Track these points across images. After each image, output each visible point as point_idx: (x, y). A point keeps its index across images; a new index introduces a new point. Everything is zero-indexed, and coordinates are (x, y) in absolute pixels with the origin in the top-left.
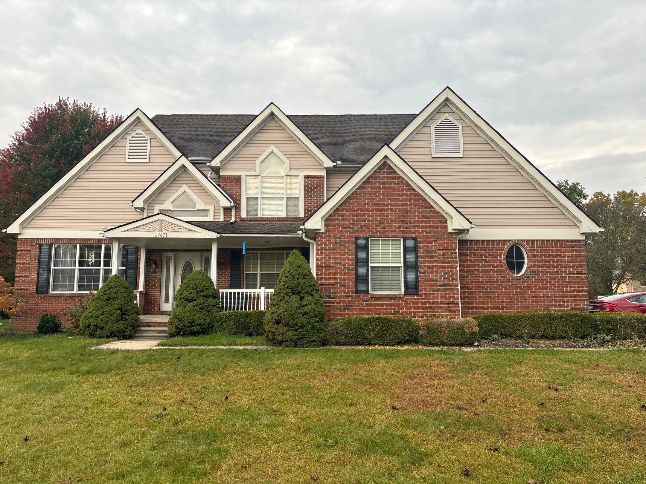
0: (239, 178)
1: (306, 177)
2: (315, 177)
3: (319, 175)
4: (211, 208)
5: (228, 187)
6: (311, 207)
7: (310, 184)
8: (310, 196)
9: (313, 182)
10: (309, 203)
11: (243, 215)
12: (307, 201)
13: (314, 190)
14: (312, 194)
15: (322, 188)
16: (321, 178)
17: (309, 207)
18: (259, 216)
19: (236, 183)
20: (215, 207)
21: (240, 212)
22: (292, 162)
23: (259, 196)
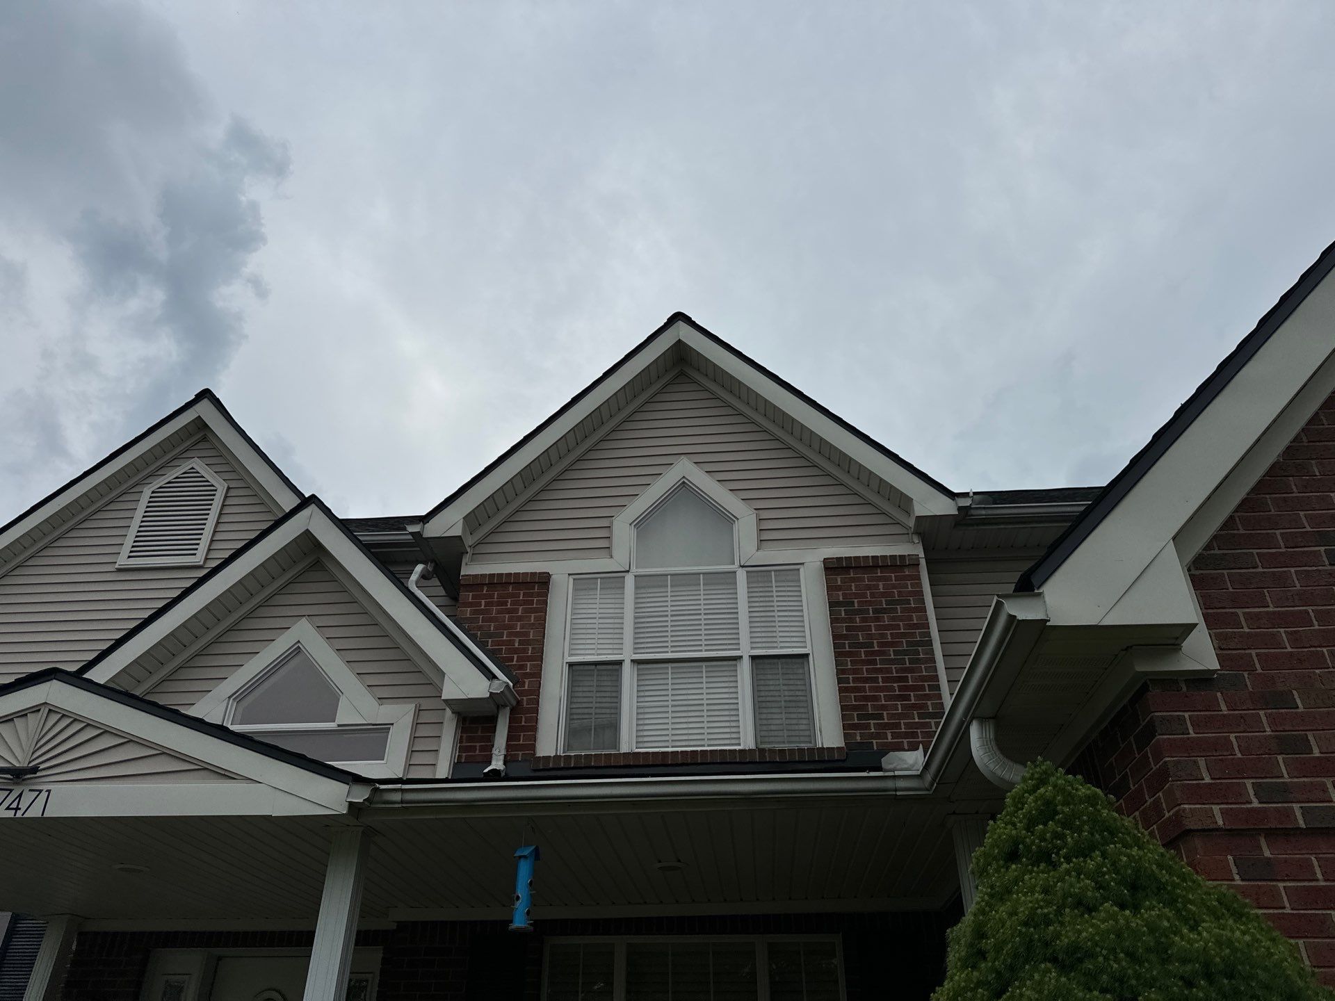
0: (542, 582)
1: (833, 568)
2: (876, 567)
3: (893, 557)
4: (400, 716)
5: (491, 620)
6: (876, 698)
7: (856, 595)
8: (862, 645)
9: (869, 587)
10: (866, 680)
11: (549, 742)
12: (855, 671)
13: (877, 619)
14: (870, 636)
15: (916, 610)
16: (903, 566)
17: (866, 698)
18: (624, 748)
19: (525, 602)
20: (418, 711)
21: (534, 729)
22: (765, 515)
23: (627, 655)
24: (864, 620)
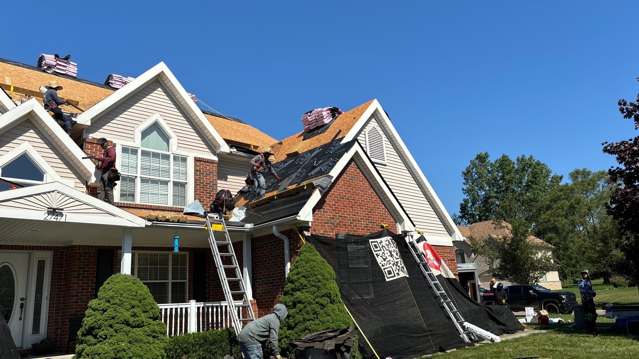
1: (197, 160)
2: (207, 162)
4: (70, 183)
7: (202, 169)
8: (202, 183)
9: (205, 167)
11: (117, 198)
13: (206, 176)
14: (204, 181)
15: (215, 175)
16: (211, 163)
17: (201, 197)
18: (137, 202)
20: (75, 183)
22: (179, 138)
23: (138, 174)
24: (203, 176)
